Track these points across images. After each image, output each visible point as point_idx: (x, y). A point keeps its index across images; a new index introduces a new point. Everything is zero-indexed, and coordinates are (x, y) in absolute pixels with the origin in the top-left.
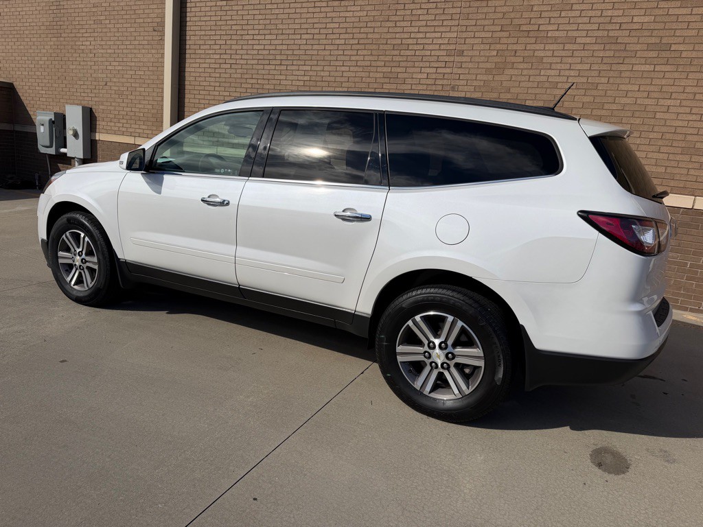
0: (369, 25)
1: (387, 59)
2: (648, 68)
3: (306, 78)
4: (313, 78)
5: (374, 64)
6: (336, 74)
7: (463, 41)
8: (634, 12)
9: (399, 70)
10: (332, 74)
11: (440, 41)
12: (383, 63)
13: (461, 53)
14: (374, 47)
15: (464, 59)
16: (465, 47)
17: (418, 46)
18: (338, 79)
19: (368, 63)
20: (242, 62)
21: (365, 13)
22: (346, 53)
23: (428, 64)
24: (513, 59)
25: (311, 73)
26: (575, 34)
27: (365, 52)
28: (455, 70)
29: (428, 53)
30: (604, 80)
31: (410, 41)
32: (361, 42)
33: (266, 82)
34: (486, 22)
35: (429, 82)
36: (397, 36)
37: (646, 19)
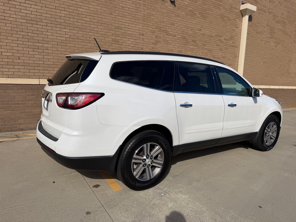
0: (102, 14)
1: (113, 32)
2: (192, 47)
3: (67, 36)
4: (72, 37)
5: (106, 34)
6: (86, 36)
7: (143, 30)
8: (189, 29)
9: (119, 38)
10: (84, 36)
11: (135, 28)
12: (111, 34)
13: (143, 35)
14: (106, 25)
15: (145, 37)
16: (144, 33)
17: (126, 29)
18: (88, 39)
19: (104, 33)
20: (11, 19)
21: (100, 8)
22: (91, 26)
23: (131, 37)
24: (160, 40)
25: (70, 34)
26: (176, 34)
27: (101, 27)
28: (141, 41)
29: (131, 33)
30: (183, 50)
31: (123, 26)
32: (99, 22)
33: (36, 35)
34: (151, 24)
35: (132, 45)
36: (117, 22)
37: (191, 32)
